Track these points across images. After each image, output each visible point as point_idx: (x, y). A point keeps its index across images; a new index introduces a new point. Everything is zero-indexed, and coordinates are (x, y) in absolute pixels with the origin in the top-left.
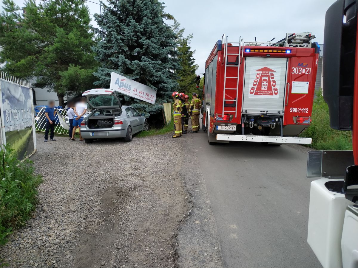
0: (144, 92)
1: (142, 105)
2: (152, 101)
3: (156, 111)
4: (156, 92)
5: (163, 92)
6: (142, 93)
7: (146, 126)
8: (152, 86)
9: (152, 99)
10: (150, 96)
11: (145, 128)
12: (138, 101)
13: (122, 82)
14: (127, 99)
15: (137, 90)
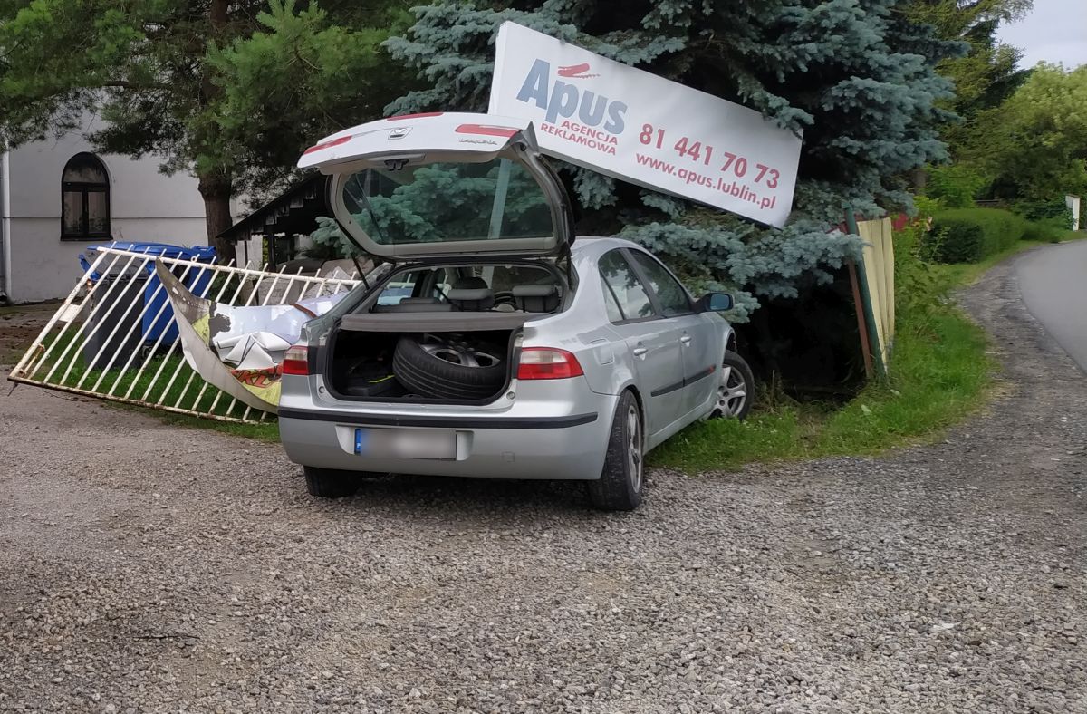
0: (709, 149)
1: (698, 234)
2: (768, 203)
3: (805, 280)
4: (799, 143)
5: (851, 142)
6: (696, 156)
7: (732, 382)
8: (775, 101)
9: (763, 191)
10: (753, 172)
11: (726, 400)
12: (666, 206)
13: (567, 81)
14: (592, 197)
15: (661, 133)
